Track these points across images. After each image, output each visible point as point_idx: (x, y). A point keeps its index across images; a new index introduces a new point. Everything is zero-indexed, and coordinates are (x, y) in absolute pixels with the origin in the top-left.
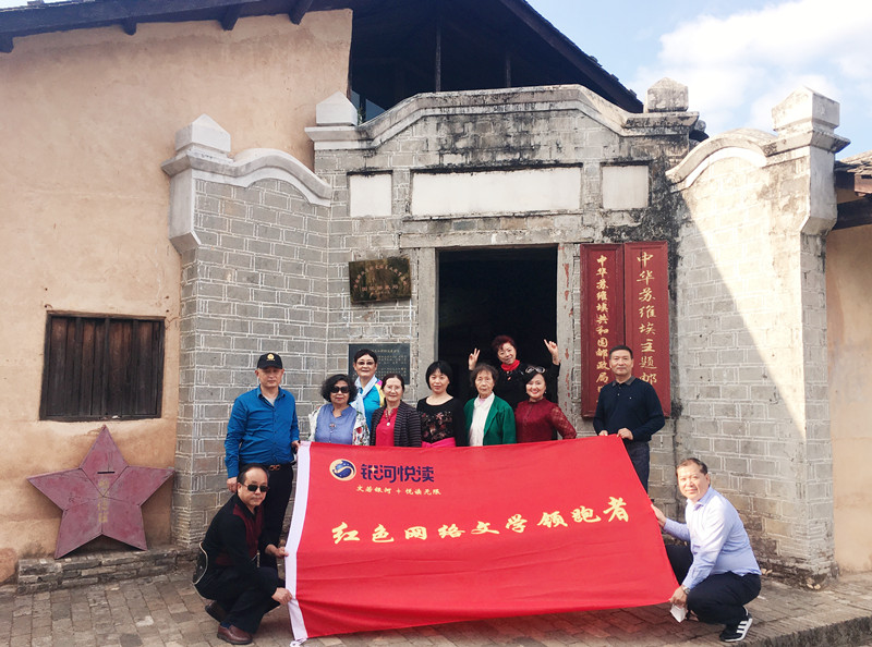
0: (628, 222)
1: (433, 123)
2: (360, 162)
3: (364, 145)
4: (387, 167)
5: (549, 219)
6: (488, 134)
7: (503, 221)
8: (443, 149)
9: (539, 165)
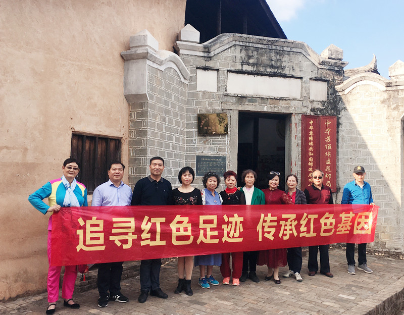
0: (320, 106)
1: (239, 48)
2: (203, 63)
3: (206, 55)
4: (216, 67)
5: (289, 102)
6: (263, 58)
7: (269, 100)
8: (243, 62)
9: (285, 76)
